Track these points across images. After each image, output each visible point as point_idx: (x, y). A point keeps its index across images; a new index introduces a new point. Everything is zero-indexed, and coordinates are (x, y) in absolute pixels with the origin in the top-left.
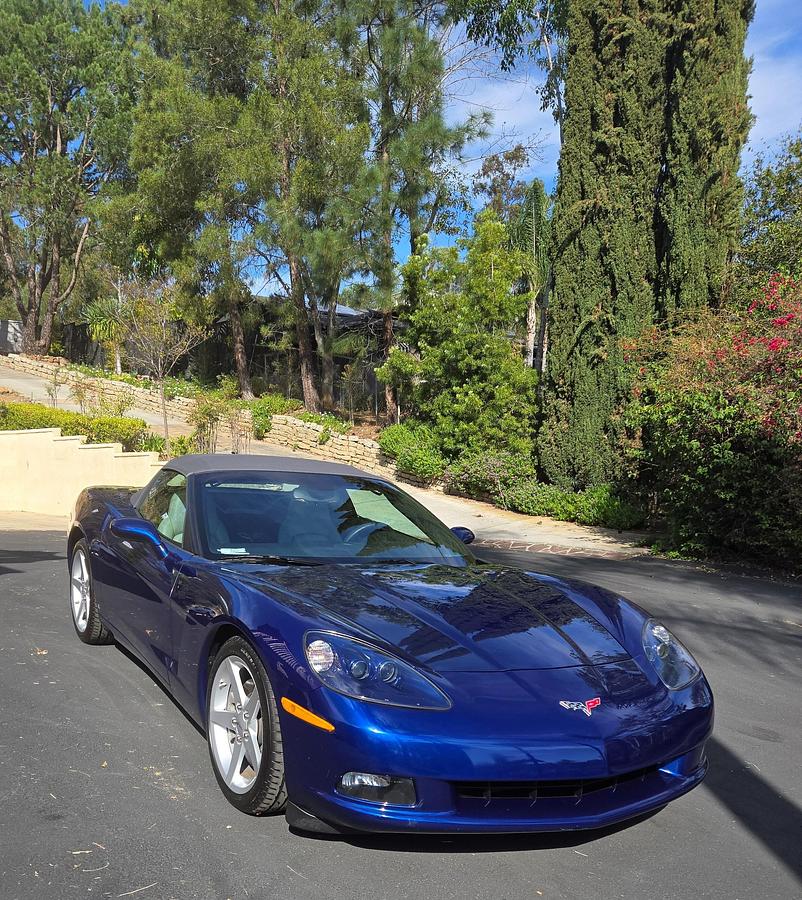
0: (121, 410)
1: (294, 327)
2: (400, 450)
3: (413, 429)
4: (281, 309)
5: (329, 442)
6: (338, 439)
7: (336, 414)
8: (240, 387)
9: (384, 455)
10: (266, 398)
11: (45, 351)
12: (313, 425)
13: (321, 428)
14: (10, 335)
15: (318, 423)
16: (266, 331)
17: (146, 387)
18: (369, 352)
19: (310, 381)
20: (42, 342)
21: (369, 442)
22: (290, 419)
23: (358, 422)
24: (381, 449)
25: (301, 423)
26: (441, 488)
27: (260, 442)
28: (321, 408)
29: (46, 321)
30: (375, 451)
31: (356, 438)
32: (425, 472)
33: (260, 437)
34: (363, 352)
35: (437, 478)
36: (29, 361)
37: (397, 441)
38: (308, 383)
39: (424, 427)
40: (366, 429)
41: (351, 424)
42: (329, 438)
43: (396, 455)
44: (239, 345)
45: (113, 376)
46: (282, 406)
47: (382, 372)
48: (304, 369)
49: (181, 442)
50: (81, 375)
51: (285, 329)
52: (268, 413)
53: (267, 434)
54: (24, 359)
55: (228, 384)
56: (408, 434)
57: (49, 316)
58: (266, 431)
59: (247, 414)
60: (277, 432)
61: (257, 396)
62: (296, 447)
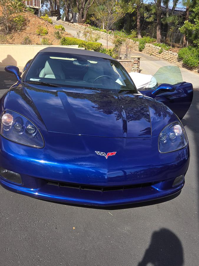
0: (96, 40)
1: (155, 14)
2: (185, 57)
3: (190, 49)
4: (152, 8)
5: (162, 53)
6: (165, 52)
7: (166, 43)
8: (137, 34)
9: (180, 58)
10: (144, 38)
11: (84, 22)
12: (158, 47)
13: (160, 48)
14: (77, 17)
15: (160, 46)
16: (145, 15)
17: (110, 34)
18: (179, 22)
19: (159, 32)
20: (83, 19)
21: (175, 54)
22: (151, 45)
23: (173, 46)
24: (179, 56)
25: (154, 46)
26: (197, 71)
27: (140, 52)
28: (162, 41)
29: (85, 13)
30: (177, 57)
31: (171, 52)
32: (192, 64)
33: (141, 51)
34: (177, 22)
35: (196, 67)
36: (79, 25)
37: (184, 53)
38: (158, 33)
39: (194, 49)
40: (176, 49)
41: (171, 47)
42: (162, 52)
43: (183, 58)
44: (138, 20)
45: (101, 30)
46: (149, 40)
47: (181, 29)
48: (158, 28)
49: (110, 50)
50: (92, 30)
51: (152, 14)
52: (144, 43)
53: (143, 50)
54: (78, 25)
55: (134, 33)
56: (188, 51)
57: (86, 11)
58: (143, 49)
59: (138, 43)
60: (146, 49)
61: (142, 37)
62: (151, 54)
